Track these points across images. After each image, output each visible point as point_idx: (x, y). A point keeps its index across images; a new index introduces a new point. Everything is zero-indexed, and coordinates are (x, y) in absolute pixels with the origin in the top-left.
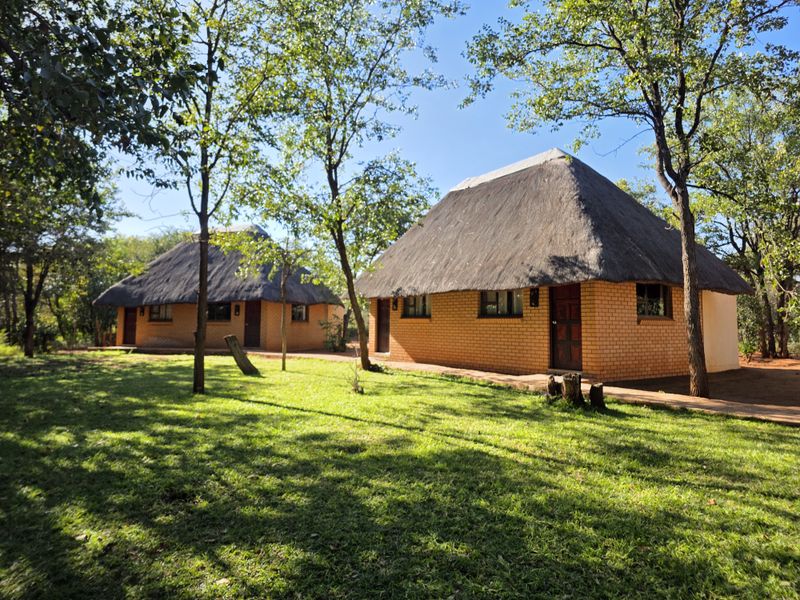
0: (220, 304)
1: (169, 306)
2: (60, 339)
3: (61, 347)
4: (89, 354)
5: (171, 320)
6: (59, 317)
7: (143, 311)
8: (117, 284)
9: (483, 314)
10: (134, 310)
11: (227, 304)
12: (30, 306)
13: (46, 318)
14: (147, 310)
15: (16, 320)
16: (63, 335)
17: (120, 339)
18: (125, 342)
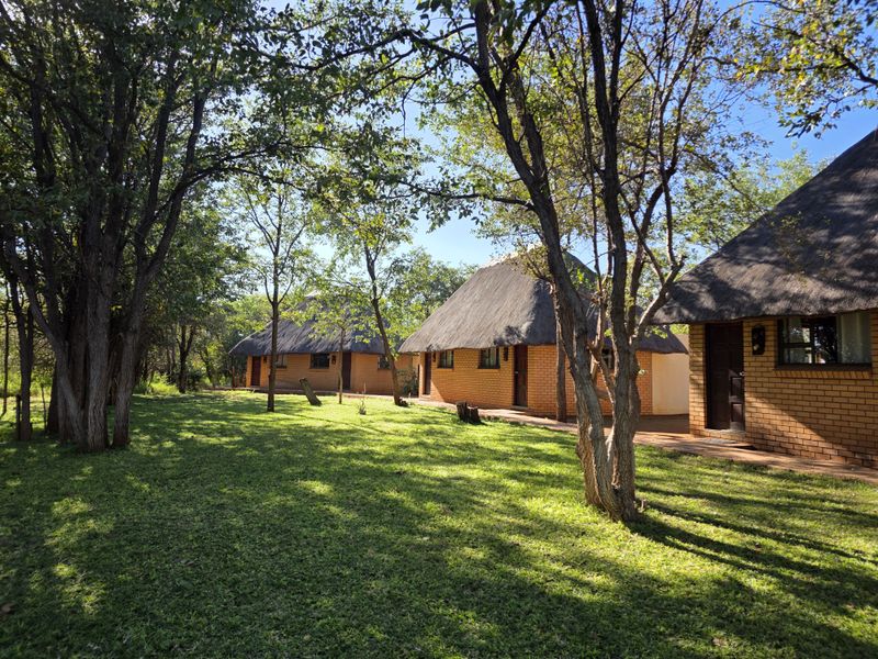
0: (321, 354)
1: (285, 356)
2: (207, 381)
3: (206, 387)
4: (224, 393)
5: (285, 367)
6: (207, 363)
7: (265, 360)
8: (248, 338)
9: (482, 365)
10: (259, 358)
11: (324, 354)
12: (184, 355)
13: (196, 364)
14: (268, 358)
15: (175, 365)
16: (210, 378)
17: (249, 381)
18: (252, 384)
